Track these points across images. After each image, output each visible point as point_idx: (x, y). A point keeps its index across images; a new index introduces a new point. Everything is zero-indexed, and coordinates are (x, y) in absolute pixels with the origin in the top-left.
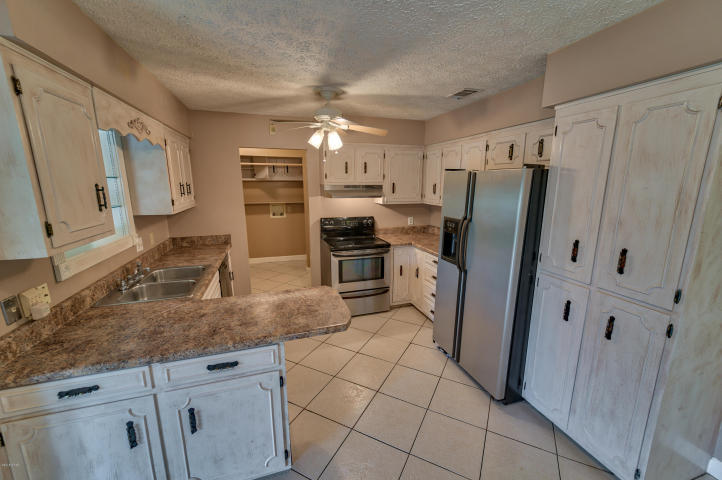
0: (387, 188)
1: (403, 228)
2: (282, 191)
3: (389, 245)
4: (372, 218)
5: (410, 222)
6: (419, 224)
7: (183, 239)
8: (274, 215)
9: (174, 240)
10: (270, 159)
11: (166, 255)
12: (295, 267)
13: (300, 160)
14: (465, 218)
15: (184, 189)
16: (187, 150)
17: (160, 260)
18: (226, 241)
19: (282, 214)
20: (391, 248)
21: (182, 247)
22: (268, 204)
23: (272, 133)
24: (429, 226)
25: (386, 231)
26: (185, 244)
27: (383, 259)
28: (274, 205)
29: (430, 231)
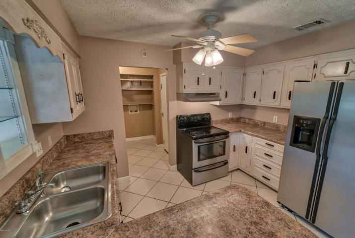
0: (222, 95)
1: (226, 120)
2: (136, 97)
3: (228, 133)
4: (209, 114)
5: (230, 115)
6: (235, 117)
7: (75, 136)
8: (131, 112)
9: (67, 137)
10: (131, 76)
11: (62, 152)
12: (147, 144)
13: (151, 77)
14: (326, 118)
15: (80, 98)
16: (78, 66)
17: (58, 158)
18: (110, 135)
19: (136, 111)
20: (230, 134)
21: (75, 143)
22: (128, 105)
23: (144, 56)
24: (241, 118)
25: (217, 122)
26: (77, 140)
27: (225, 142)
28: (131, 106)
29: (242, 120)
